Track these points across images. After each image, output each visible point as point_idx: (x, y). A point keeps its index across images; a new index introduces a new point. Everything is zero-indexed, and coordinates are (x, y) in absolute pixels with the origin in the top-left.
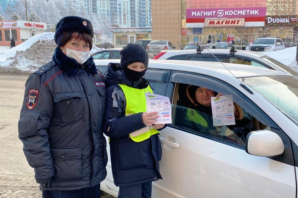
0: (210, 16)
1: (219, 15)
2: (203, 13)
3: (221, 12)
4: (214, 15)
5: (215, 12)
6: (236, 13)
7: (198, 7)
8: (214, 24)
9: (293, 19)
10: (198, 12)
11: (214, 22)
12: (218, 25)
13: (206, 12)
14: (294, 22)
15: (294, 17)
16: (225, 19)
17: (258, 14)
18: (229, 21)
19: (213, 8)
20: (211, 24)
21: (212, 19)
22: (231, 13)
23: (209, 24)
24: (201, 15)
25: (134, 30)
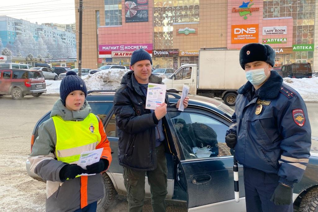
0: (115, 50)
1: (121, 49)
2: (110, 48)
3: (122, 47)
4: (118, 49)
5: (118, 47)
6: (132, 47)
7: (107, 44)
8: (118, 55)
9: (171, 52)
10: (107, 47)
11: (118, 54)
12: (120, 56)
13: (112, 47)
14: (171, 53)
15: (172, 50)
16: (125, 52)
17: (147, 48)
18: (128, 53)
19: (117, 44)
20: (116, 55)
21: (117, 52)
22: (129, 48)
23: (115, 55)
24: (109, 49)
25: (64, 60)
